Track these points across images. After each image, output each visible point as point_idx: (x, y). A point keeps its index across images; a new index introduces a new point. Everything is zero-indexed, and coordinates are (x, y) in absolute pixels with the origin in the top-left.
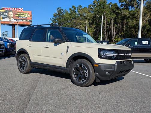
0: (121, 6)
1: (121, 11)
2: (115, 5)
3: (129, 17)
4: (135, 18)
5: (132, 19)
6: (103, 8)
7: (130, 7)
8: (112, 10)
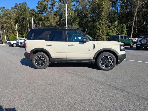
0: (38, 12)
1: (38, 15)
2: (34, 10)
3: (44, 20)
4: (48, 20)
5: (47, 21)
6: (25, 11)
7: (44, 12)
8: (32, 13)
